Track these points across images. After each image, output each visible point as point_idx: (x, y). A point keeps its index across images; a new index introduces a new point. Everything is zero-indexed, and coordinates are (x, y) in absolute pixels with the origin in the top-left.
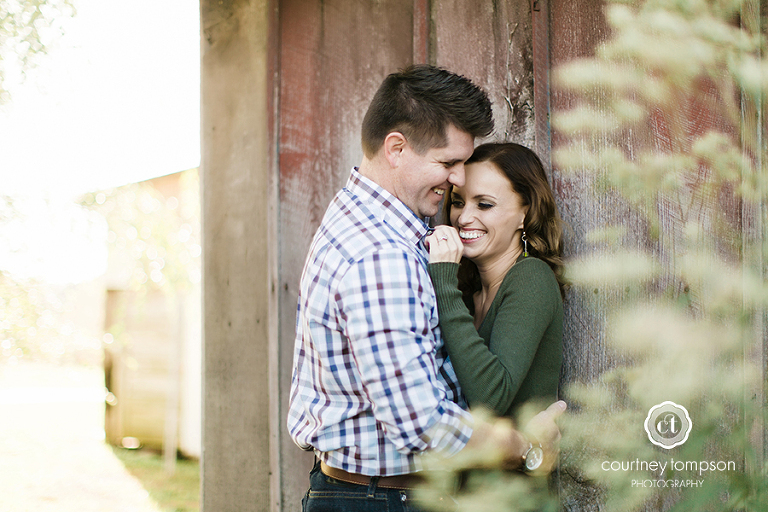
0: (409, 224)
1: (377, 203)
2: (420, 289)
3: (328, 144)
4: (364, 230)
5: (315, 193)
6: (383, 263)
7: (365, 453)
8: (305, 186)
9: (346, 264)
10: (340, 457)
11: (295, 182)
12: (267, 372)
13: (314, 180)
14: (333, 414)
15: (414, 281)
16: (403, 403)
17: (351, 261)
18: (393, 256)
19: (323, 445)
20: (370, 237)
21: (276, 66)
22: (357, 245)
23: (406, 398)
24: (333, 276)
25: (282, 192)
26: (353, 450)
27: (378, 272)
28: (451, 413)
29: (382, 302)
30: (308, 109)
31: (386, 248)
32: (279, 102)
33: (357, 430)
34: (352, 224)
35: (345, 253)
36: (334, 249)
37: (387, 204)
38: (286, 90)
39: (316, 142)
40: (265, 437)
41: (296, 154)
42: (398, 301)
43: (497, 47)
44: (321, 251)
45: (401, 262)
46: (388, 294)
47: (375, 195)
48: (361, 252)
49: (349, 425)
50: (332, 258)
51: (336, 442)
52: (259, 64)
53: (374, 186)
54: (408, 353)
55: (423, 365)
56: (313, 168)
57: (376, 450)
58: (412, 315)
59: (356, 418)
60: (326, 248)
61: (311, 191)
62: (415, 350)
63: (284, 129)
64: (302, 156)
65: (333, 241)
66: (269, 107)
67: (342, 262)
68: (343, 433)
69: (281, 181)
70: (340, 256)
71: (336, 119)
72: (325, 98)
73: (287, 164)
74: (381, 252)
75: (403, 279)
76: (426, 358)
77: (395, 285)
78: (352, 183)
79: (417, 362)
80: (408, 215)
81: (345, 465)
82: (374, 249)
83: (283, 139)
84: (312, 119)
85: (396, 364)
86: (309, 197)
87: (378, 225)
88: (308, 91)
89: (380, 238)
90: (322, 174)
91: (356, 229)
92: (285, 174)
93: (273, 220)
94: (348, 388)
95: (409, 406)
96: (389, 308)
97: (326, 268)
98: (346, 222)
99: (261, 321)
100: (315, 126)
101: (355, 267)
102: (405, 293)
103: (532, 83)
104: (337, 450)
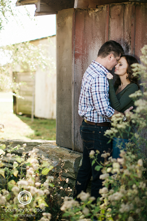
0: (105, 71)
1: (99, 67)
2: (107, 84)
3: (86, 52)
4: (96, 72)
5: (83, 62)
6: (100, 79)
7: (95, 117)
8: (80, 61)
9: (93, 79)
10: (90, 118)
11: (78, 60)
12: (71, 101)
13: (83, 60)
14: (89, 109)
15: (105, 82)
16: (101, 105)
17: (94, 78)
18: (102, 77)
19: (86, 115)
20: (97, 74)
21: (74, 34)
22: (95, 75)
23: (102, 104)
24: (90, 81)
25: (75, 62)
26: (92, 117)
27: (98, 80)
28: (110, 108)
29: (99, 86)
30: (81, 44)
31: (101, 76)
32: (74, 42)
33: (93, 113)
34: (93, 71)
35: (92, 77)
36: (90, 76)
37: (101, 67)
38: (76, 39)
39: (83, 52)
40: (70, 115)
41: (78, 54)
42: (102, 86)
43: (123, 33)
44: (87, 76)
45: (103, 79)
46: (100, 84)
47: (98, 65)
48: (95, 77)
49: (92, 112)
50: (90, 78)
51: (89, 115)
52: (70, 33)
53: (98, 63)
54: (103, 95)
55: (105, 98)
56: (82, 57)
57: (97, 117)
58: (104, 89)
59: (93, 110)
60: (88, 76)
61: (82, 62)
62: (104, 95)
63: (76, 48)
64: (80, 54)
65: (90, 74)
66: (73, 43)
67: (92, 78)
68: (91, 113)
69: (75, 59)
70: (91, 77)
71: (88, 47)
72: (85, 42)
73: (76, 56)
74: (99, 76)
75: (103, 82)
76: (106, 97)
77: (102, 83)
78: (93, 63)
79: (104, 97)
80: (105, 69)
81: (90, 120)
82: (98, 76)
83: (76, 50)
84: (82, 46)
85: (100, 97)
86: (81, 63)
87: (99, 72)
88: (81, 40)
89: (99, 74)
90: (84, 59)
91: (94, 72)
92: (76, 58)
93: (73, 68)
94: (92, 104)
95: (102, 105)
96: (100, 87)
97: (89, 80)
98: (92, 71)
99: (70, 90)
100: (83, 48)
101: (94, 79)
102: (103, 85)
103: (131, 42)
104: (89, 117)
